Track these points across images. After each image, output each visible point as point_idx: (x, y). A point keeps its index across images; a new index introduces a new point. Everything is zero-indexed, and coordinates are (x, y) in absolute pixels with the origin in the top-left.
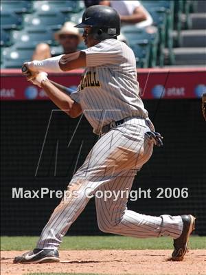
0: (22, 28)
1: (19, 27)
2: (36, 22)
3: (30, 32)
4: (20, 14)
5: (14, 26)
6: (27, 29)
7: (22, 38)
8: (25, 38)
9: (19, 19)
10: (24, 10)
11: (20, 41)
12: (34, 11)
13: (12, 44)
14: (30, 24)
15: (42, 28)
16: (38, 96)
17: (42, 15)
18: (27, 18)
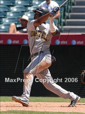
0: (6, 17)
1: (5, 17)
2: (11, 15)
3: (9, 19)
4: (6, 12)
5: (3, 16)
6: (8, 17)
7: (6, 21)
8: (7, 21)
9: (5, 14)
10: (7, 10)
11: (5, 22)
12: (11, 11)
13: (2, 23)
14: (9, 16)
15: (13, 17)
16: (12, 43)
17: (14, 13)
18: (8, 14)
